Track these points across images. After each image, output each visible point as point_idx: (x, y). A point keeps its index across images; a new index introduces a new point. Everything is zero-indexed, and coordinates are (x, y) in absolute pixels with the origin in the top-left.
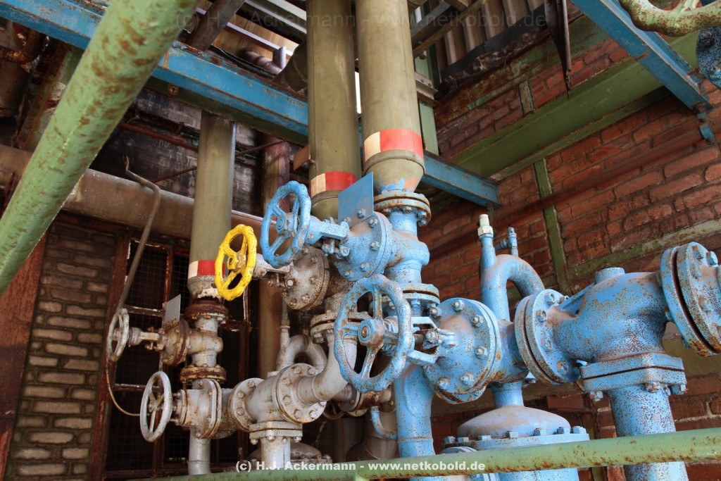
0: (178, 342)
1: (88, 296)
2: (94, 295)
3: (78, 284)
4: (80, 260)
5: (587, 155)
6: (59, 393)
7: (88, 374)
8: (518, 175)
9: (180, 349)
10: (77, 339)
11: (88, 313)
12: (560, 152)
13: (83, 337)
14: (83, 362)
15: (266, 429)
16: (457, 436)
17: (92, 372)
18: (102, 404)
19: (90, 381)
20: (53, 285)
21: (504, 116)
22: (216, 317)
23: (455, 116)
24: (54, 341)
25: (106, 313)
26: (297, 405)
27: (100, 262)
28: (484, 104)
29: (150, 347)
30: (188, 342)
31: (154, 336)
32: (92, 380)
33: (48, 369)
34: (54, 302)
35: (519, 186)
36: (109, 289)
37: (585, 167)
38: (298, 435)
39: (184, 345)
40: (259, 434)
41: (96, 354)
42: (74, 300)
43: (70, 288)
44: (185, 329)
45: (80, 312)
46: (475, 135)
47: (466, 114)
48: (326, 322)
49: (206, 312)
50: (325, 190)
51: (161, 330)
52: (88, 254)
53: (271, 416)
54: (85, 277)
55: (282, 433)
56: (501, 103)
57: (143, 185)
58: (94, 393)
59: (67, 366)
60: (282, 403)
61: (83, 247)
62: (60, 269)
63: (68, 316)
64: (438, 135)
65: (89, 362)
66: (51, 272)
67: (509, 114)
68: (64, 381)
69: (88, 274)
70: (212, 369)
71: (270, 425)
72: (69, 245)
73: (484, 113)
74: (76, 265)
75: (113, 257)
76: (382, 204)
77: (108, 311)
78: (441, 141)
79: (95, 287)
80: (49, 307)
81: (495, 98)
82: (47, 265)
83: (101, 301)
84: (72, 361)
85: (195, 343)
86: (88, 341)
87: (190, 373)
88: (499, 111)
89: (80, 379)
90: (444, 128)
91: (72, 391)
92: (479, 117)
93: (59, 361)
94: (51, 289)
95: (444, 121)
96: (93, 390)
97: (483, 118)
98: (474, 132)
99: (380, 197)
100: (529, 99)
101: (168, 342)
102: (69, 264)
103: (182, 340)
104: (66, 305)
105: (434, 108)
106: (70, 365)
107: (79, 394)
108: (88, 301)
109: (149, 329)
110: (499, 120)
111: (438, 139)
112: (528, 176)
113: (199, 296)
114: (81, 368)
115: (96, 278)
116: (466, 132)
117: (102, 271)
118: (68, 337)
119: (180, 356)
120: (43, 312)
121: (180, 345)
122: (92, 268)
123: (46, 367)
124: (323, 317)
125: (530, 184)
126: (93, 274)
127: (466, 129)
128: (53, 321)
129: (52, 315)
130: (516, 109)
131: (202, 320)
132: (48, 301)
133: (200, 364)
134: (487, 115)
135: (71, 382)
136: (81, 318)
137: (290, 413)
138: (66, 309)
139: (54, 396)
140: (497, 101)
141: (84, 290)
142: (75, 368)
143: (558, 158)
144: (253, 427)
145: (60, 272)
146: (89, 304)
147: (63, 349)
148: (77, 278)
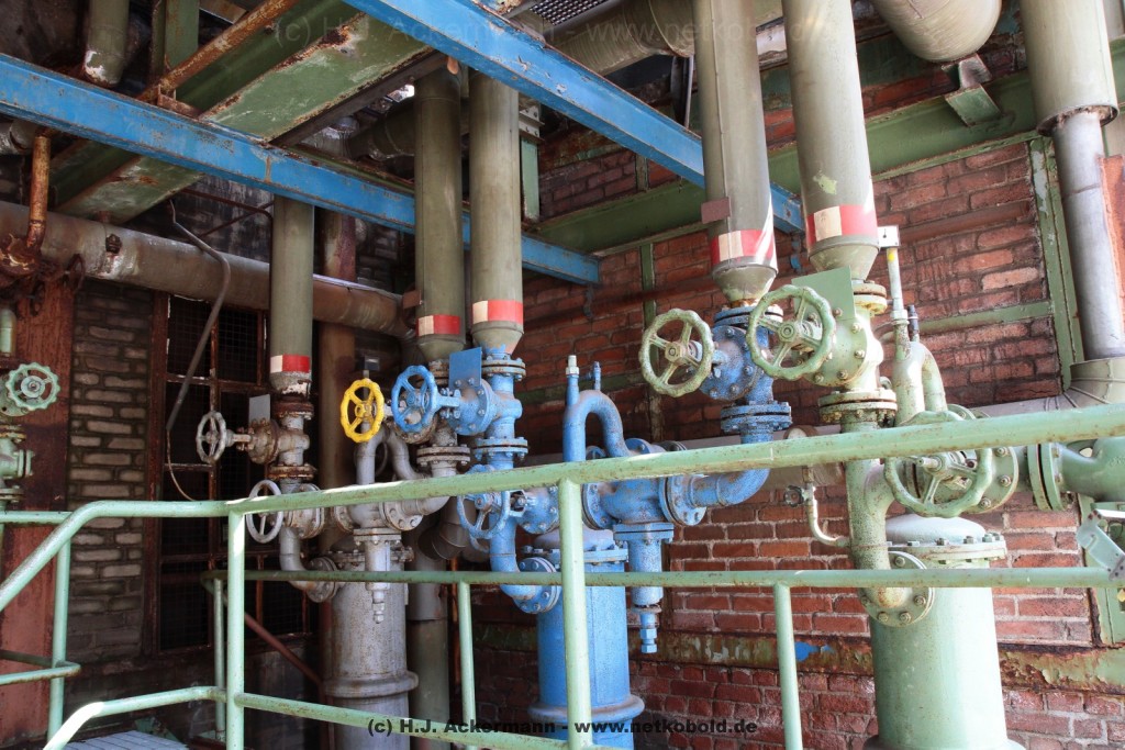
0: (268, 444)
1: (126, 365)
2: (133, 363)
3: (114, 351)
4: (113, 321)
5: (693, 251)
6: (106, 475)
7: (133, 453)
8: (622, 255)
9: (271, 451)
10: (119, 415)
11: (128, 384)
12: (668, 240)
13: (125, 412)
14: (128, 440)
15: (371, 535)
16: (534, 547)
17: (139, 451)
18: (152, 486)
19: (137, 462)
20: (86, 352)
21: (615, 181)
22: (303, 416)
23: (563, 163)
24: (95, 418)
25: (147, 382)
26: (401, 516)
27: (136, 323)
28: (596, 158)
29: (241, 448)
30: (279, 443)
31: (246, 438)
32: (139, 460)
33: (92, 450)
34: (89, 373)
35: (622, 267)
36: (148, 354)
37: (690, 263)
38: (398, 538)
39: (275, 447)
40: (364, 538)
41: (141, 430)
42: (112, 369)
43: (106, 356)
44: (275, 429)
45: (120, 383)
46: (581, 193)
47: (574, 164)
48: (432, 454)
49: (295, 411)
50: (432, 332)
51: (251, 431)
52: (123, 314)
53: (374, 523)
54: (121, 342)
55: (385, 537)
56: (614, 163)
57: (202, 249)
58: (142, 474)
59: (111, 446)
60: (389, 515)
61: (116, 305)
62: (93, 333)
63: (106, 389)
64: (540, 180)
65: (134, 441)
66: (83, 338)
67: (622, 179)
68: (110, 463)
69: (124, 338)
70: (301, 468)
71: (375, 531)
72: (100, 303)
73: (595, 169)
74: (110, 328)
75: (151, 316)
76: (487, 369)
77: (151, 381)
78: (543, 190)
79: (133, 354)
80: (85, 379)
81: (608, 154)
82: (79, 330)
83: (141, 369)
84: (116, 440)
85: (285, 442)
86: (131, 416)
87: (280, 472)
88: (611, 172)
89: (127, 460)
90: (548, 173)
91: (119, 473)
92: (588, 172)
93: (103, 440)
94: (85, 358)
95: (549, 165)
96: (141, 471)
97: (593, 175)
98: (580, 190)
99: (486, 363)
100: (645, 169)
101: (257, 443)
102: (103, 327)
103: (274, 442)
104: (103, 376)
105: (538, 145)
106: (115, 444)
107: (127, 476)
108: (126, 370)
109: (240, 430)
110: (610, 182)
111: (540, 186)
112: (633, 259)
113: (284, 392)
114: (126, 447)
115: (133, 342)
116: (573, 186)
117: (139, 333)
118: (108, 412)
119: (272, 456)
120: (80, 385)
121: (272, 447)
122: (128, 330)
123: (89, 447)
124: (430, 450)
125: (634, 268)
126: (130, 337)
127: (573, 182)
128: (91, 395)
129: (89, 388)
130: (630, 175)
131: (289, 419)
132: (83, 372)
133: (289, 462)
134: (597, 173)
135: (117, 463)
136: (121, 390)
137: (395, 523)
138: (104, 380)
139: (100, 479)
140: (609, 158)
141: (121, 357)
142: (120, 447)
143: (665, 246)
144: (356, 531)
145: (93, 337)
146: (127, 373)
147: (105, 427)
148: (112, 343)
